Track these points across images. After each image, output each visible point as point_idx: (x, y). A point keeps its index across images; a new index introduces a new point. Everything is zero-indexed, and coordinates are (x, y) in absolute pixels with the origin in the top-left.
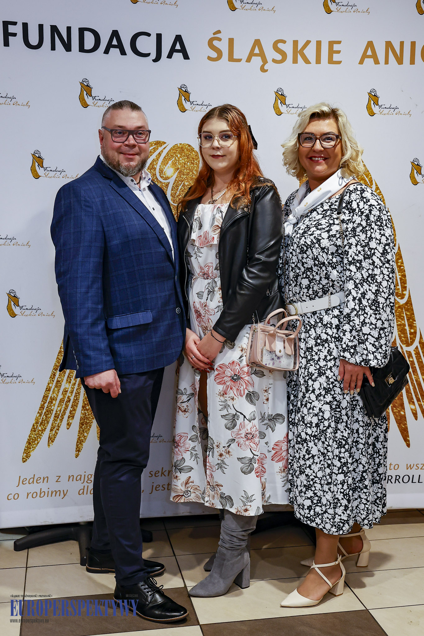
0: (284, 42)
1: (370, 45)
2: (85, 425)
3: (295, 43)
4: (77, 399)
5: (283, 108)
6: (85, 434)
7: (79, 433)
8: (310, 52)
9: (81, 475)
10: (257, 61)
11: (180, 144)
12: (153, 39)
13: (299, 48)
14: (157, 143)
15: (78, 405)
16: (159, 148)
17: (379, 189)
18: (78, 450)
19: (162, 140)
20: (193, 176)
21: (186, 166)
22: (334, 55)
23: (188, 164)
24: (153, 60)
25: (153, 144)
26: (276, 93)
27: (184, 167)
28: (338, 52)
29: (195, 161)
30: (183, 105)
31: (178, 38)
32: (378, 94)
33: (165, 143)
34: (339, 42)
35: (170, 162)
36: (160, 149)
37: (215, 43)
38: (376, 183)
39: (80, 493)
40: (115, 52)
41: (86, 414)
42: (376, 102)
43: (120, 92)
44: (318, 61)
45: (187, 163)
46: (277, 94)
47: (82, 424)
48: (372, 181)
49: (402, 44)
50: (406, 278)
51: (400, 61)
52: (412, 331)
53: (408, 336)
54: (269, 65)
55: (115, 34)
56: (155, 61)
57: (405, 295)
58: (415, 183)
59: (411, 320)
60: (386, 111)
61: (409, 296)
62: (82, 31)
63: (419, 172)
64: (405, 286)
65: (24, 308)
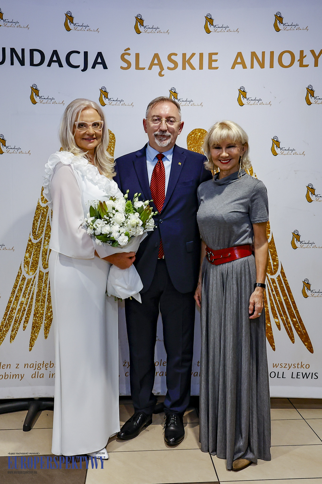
0: (176, 55)
1: (239, 55)
2: (36, 328)
3: (184, 55)
4: (30, 309)
6: (36, 334)
7: (32, 333)
8: (195, 61)
9: (33, 364)
10: (156, 69)
12: (82, 55)
13: (187, 58)
15: (31, 314)
18: (31, 346)
22: (213, 63)
26: (170, 91)
28: (216, 61)
29: (112, 141)
30: (103, 101)
31: (100, 54)
32: (246, 90)
34: (216, 54)
37: (126, 57)
39: (33, 377)
40: (55, 65)
41: (36, 320)
42: (245, 96)
43: (59, 93)
44: (201, 67)
47: (33, 327)
49: (263, 53)
50: (270, 224)
51: (262, 66)
52: (275, 263)
53: (273, 267)
54: (165, 72)
55: (55, 52)
56: (83, 71)
57: (269, 237)
58: (275, 154)
59: (274, 256)
60: (252, 102)
61: (273, 238)
62: (32, 51)
63: (278, 146)
64: (269, 230)
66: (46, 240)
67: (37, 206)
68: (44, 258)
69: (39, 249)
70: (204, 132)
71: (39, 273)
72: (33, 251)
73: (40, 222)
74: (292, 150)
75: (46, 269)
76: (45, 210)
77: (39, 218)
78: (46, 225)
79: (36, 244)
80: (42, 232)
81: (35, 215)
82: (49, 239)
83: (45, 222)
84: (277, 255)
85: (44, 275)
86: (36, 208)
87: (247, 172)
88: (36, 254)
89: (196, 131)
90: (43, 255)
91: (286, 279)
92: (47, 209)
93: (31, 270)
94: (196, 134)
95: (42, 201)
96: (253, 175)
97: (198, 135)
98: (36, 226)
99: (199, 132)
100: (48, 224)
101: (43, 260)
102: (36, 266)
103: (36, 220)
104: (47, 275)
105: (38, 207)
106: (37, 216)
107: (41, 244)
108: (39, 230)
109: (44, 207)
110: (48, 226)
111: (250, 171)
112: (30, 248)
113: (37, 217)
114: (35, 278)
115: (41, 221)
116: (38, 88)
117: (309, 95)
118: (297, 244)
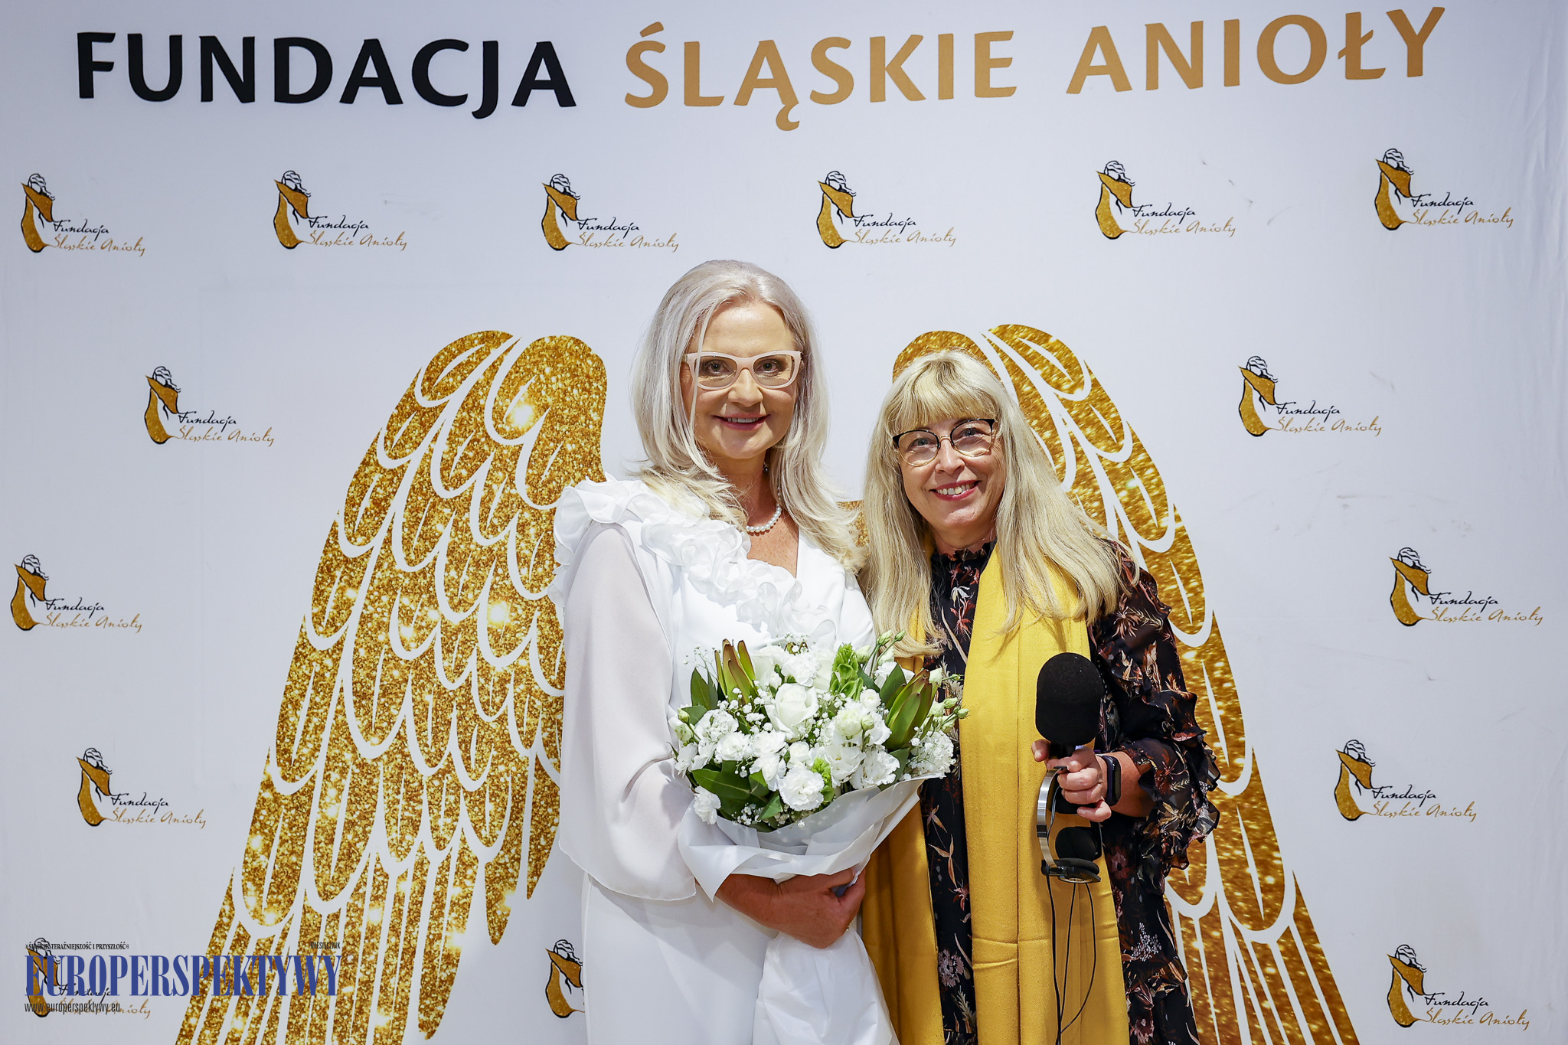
0: (844, 43)
1: (1100, 36)
3: (878, 45)
5: (845, 228)
8: (923, 68)
10: (767, 100)
11: (552, 338)
12: (475, 54)
13: (889, 56)
14: (487, 337)
16: (493, 350)
17: (1145, 451)
19: (499, 328)
20: (588, 426)
21: (568, 399)
22: (993, 70)
23: (575, 391)
24: (473, 113)
25: (476, 342)
26: (826, 187)
27: (564, 400)
28: (1005, 62)
29: (595, 384)
30: (558, 230)
31: (545, 51)
32: (1130, 175)
33: (509, 336)
34: (1006, 36)
35: (523, 389)
36: (496, 353)
37: (648, 57)
38: (1133, 434)
40: (371, 97)
42: (1125, 200)
43: (386, 202)
44: (946, 91)
45: (572, 388)
48: (1121, 426)
49: (1197, 28)
50: (1243, 718)
51: (1193, 77)
52: (1270, 880)
53: (1259, 896)
54: (803, 111)
55: (372, 49)
56: (478, 114)
57: (1242, 768)
58: (1257, 430)
59: (1263, 847)
60: (1156, 222)
61: (1256, 773)
62: (282, 47)
63: (1268, 396)
64: (1238, 742)
65: (123, 799)
66: (329, 784)
67: (297, 648)
68: (322, 856)
69: (301, 820)
70: (963, 345)
71: (301, 916)
72: (279, 829)
73: (310, 709)
74: (1327, 413)
75: (330, 901)
76: (328, 662)
77: (304, 696)
78: (330, 722)
79: (292, 800)
80: (317, 749)
81: (290, 683)
82: (343, 780)
83: (326, 711)
84: (1279, 844)
85: (320, 923)
86: (292, 656)
87: (1141, 503)
88: (291, 839)
89: (928, 340)
90: (319, 843)
91: (1317, 945)
92: (335, 656)
93: (270, 903)
95: (317, 626)
96: (1168, 515)
98: (294, 725)
99: (943, 346)
100: (340, 718)
101: (319, 863)
102: (290, 889)
103: (292, 702)
104: (332, 924)
105: (300, 649)
106: (297, 686)
107: (311, 799)
108: (304, 743)
109: (323, 652)
110: (337, 727)
111: (1153, 498)
112: (269, 815)
113: (297, 692)
114: (284, 936)
115: (314, 705)
116: (307, 186)
117: (1392, 188)
118: (1363, 799)
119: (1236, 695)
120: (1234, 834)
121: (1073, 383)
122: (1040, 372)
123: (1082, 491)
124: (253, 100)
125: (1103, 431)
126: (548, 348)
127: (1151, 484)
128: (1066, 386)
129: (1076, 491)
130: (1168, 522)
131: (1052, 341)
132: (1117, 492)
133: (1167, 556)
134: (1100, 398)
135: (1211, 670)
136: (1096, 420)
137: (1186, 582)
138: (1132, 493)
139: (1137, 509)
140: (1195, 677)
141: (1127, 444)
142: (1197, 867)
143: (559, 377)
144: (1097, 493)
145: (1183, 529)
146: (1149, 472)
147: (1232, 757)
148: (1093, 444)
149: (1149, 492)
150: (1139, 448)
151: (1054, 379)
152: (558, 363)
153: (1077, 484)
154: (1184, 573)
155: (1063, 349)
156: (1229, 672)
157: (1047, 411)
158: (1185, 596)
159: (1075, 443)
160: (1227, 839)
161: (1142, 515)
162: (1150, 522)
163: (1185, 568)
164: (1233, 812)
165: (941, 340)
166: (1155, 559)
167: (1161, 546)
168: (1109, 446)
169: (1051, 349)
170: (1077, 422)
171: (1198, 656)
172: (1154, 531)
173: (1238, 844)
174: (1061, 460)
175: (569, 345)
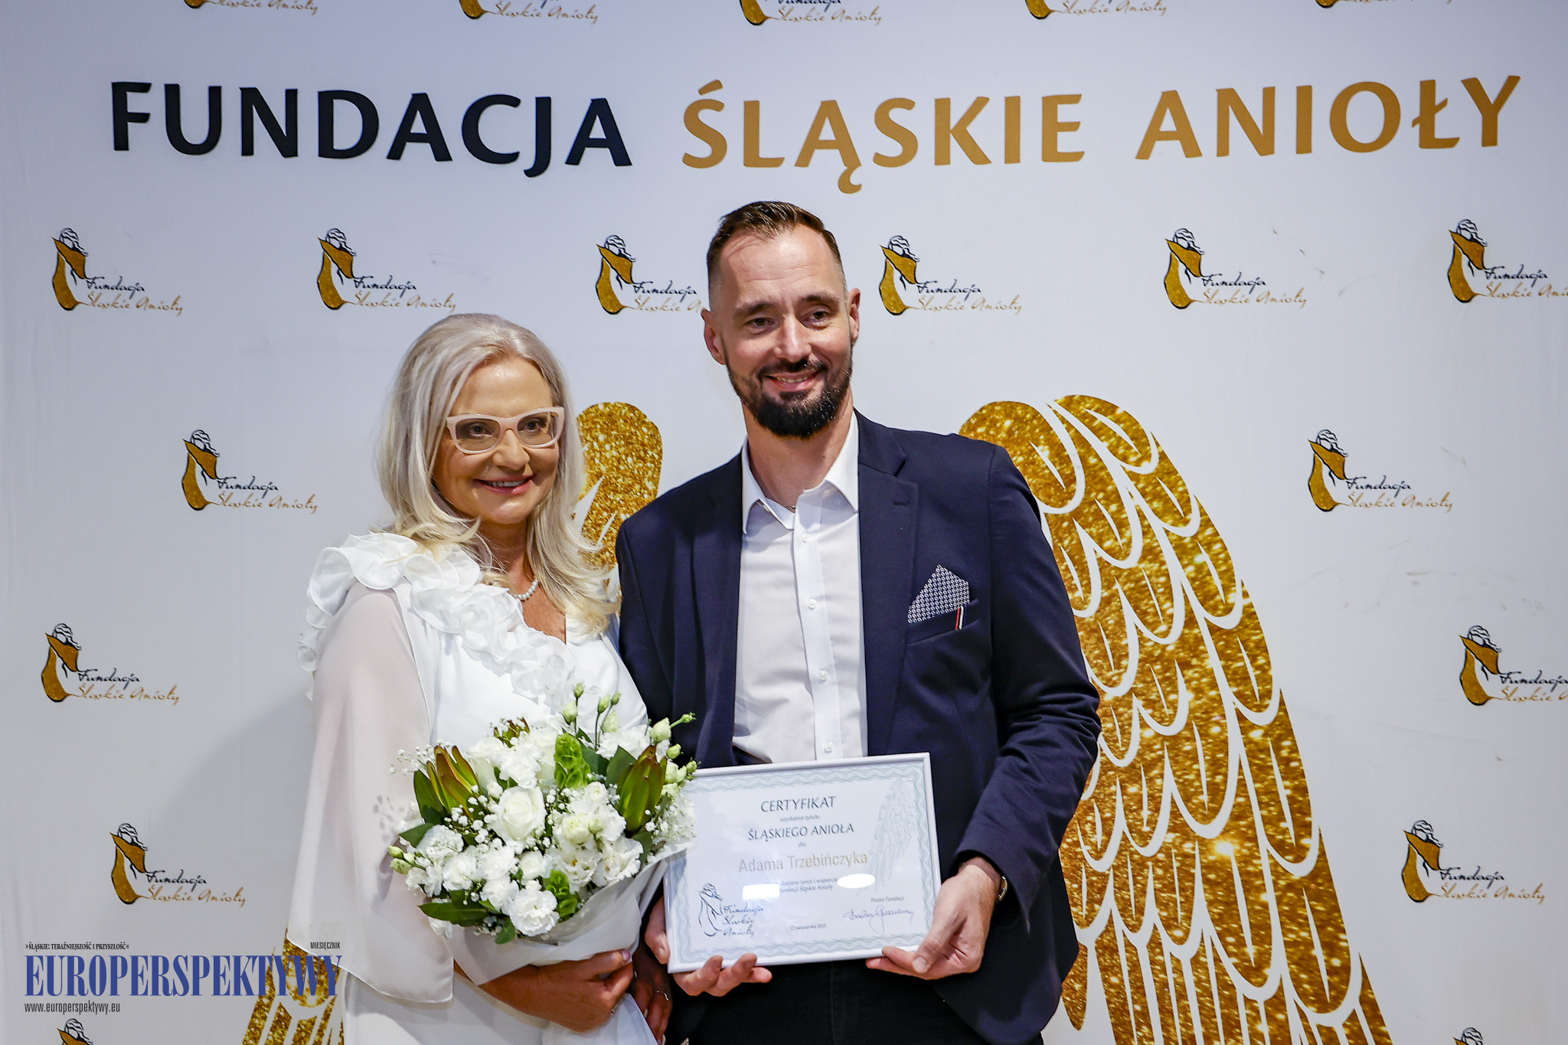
0: (908, 104)
1: (1170, 101)
3: (942, 107)
5: (908, 294)
8: (988, 131)
10: (829, 162)
11: (606, 405)
12: (527, 112)
13: (955, 119)
17: (1213, 526)
20: (642, 495)
21: (622, 468)
22: (1060, 134)
23: (630, 460)
24: (526, 171)
26: (887, 251)
27: (618, 469)
28: (1073, 126)
29: (650, 453)
30: (612, 293)
31: (599, 109)
32: (1199, 243)
34: (1074, 99)
37: (706, 116)
38: (1201, 508)
40: (419, 153)
42: (1194, 269)
43: (434, 262)
44: (1012, 154)
45: (627, 456)
46: (889, 253)
48: (1189, 500)
49: (1269, 94)
51: (1264, 143)
54: (865, 173)
55: (420, 103)
56: (530, 173)
57: (1308, 849)
58: (1327, 505)
59: (1330, 929)
60: (1226, 292)
61: (1322, 854)
62: (326, 100)
63: (1338, 471)
64: (1305, 822)
65: (159, 876)
70: (1028, 416)
74: (1397, 489)
84: (1345, 926)
87: (1208, 578)
89: (992, 411)
94: (995, 425)
96: (1235, 591)
97: (1001, 426)
99: (1008, 416)
111: (1221, 574)
116: (351, 244)
117: (1465, 260)
118: (1430, 881)
119: (1303, 776)
120: (1301, 916)
121: (1140, 455)
122: (1106, 444)
123: (1149, 566)
124: (296, 155)
125: (1170, 505)
126: (602, 415)
127: (1219, 559)
128: (1133, 459)
129: (1142, 566)
130: (1236, 598)
131: (1119, 412)
132: (1184, 567)
133: (1234, 632)
134: (1167, 470)
135: (1278, 749)
136: (1163, 494)
137: (1253, 659)
138: (1200, 568)
139: (1204, 584)
140: (1262, 756)
141: (1195, 518)
142: (1262, 949)
143: (613, 444)
144: (1163, 568)
145: (1251, 606)
146: (1217, 547)
147: (1298, 837)
148: (1160, 518)
149: (1216, 567)
150: (1206, 523)
151: (1121, 451)
152: (612, 430)
153: (1143, 558)
154: (1251, 650)
155: (1130, 421)
156: (1296, 751)
157: (1114, 484)
158: (1252, 673)
159: (1142, 516)
160: (1293, 921)
161: (1209, 591)
162: (1218, 598)
163: (1252, 645)
164: (1299, 893)
165: (1005, 410)
166: (1221, 635)
167: (1229, 622)
168: (1175, 519)
169: (1117, 421)
170: (1144, 495)
171: (1265, 735)
172: (1221, 607)
173: (1304, 926)
174: (1127, 534)
175: (623, 411)
